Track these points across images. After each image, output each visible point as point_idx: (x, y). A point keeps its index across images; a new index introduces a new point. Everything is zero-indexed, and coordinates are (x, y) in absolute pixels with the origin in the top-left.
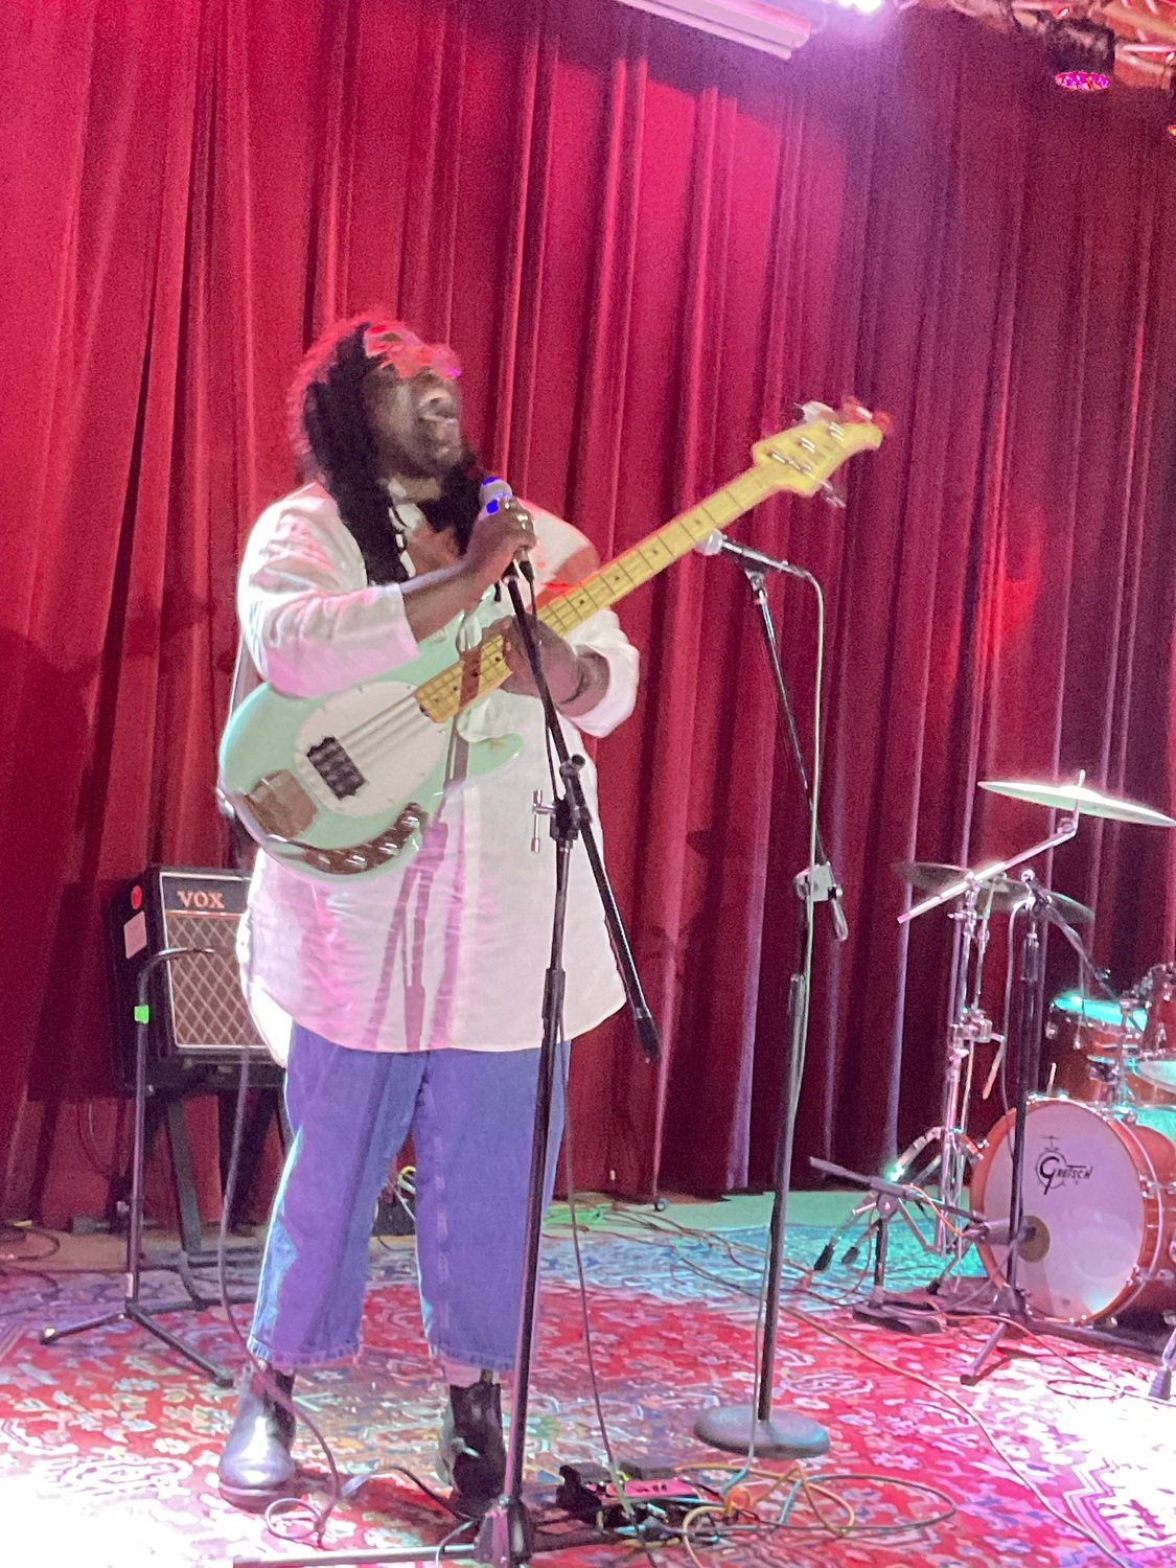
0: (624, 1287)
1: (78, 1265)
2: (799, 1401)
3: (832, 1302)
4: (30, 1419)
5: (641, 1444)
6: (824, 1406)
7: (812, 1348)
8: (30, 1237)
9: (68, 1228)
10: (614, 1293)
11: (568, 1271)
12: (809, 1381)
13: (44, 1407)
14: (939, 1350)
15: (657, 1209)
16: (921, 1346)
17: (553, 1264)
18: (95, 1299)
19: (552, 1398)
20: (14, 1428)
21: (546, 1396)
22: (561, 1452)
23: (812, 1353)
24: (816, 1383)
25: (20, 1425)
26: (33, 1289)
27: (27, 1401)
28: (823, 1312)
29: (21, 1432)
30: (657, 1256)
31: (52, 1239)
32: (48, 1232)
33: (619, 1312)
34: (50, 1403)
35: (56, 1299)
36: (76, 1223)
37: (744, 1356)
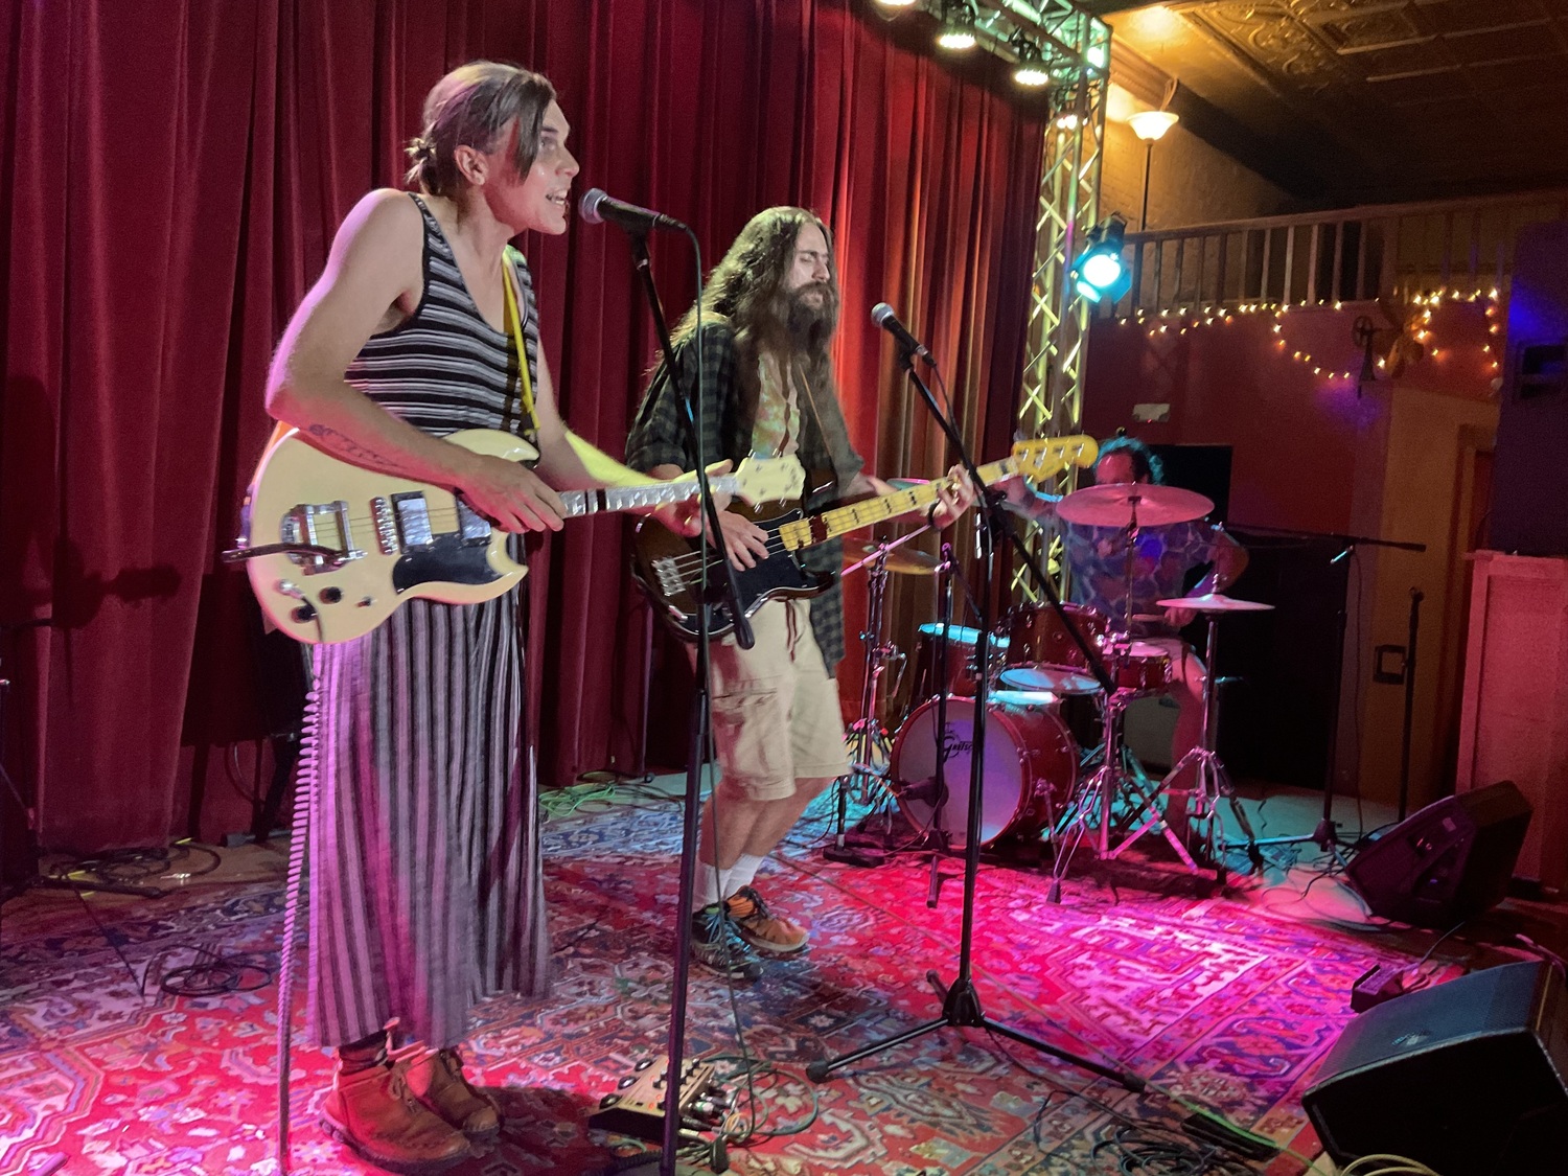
0: (660, 852)
1: (239, 877)
2: (836, 939)
3: (804, 847)
4: (254, 1045)
5: (751, 999)
6: (852, 942)
7: (814, 888)
8: (194, 853)
9: (224, 843)
10: (657, 856)
11: (615, 841)
12: (830, 919)
13: (261, 1031)
14: (894, 879)
15: (646, 781)
16: (880, 877)
17: (601, 837)
18: (267, 909)
19: (663, 963)
20: (241, 1056)
21: (659, 962)
22: (697, 1016)
23: (816, 893)
24: (836, 920)
25: (245, 1054)
26: (211, 905)
27: (243, 1024)
28: (802, 855)
29: (249, 1061)
30: (667, 822)
31: (214, 854)
32: (209, 848)
33: (669, 874)
34: (266, 1025)
35: (236, 913)
36: (230, 837)
37: (775, 903)
